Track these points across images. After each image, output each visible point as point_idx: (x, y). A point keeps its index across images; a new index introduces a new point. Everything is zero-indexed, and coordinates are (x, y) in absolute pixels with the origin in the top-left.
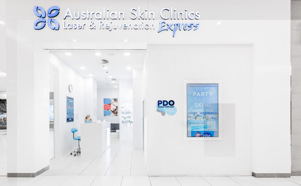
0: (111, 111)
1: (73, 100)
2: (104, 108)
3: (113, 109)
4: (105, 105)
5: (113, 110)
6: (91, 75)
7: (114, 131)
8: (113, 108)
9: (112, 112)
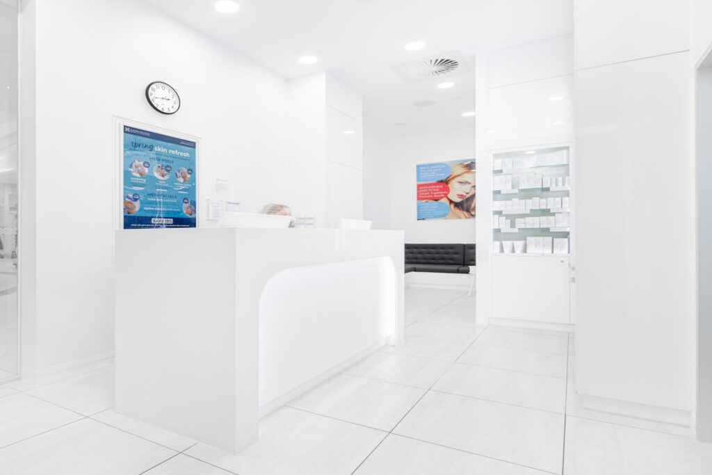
0: (451, 202)
1: (194, 147)
2: (418, 194)
3: (461, 196)
4: (423, 185)
5: (458, 200)
6: (308, 60)
7: (462, 268)
8: (456, 191)
9: (452, 206)
